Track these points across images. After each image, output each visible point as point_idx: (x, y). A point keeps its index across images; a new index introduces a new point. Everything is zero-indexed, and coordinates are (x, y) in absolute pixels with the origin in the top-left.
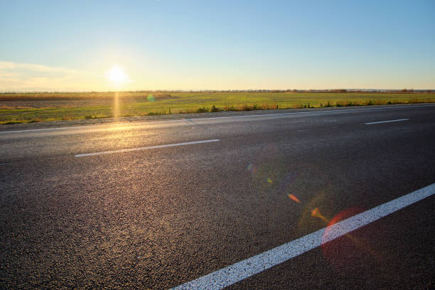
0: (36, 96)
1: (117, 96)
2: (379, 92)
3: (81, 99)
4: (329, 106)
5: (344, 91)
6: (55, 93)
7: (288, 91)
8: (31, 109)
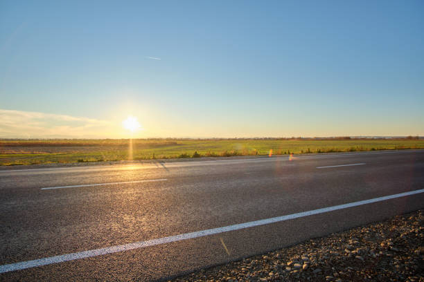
0: (54, 142)
1: (131, 142)
2: (384, 139)
3: (95, 145)
4: (309, 152)
5: (348, 138)
6: (74, 140)
7: (293, 138)
8: (45, 154)
